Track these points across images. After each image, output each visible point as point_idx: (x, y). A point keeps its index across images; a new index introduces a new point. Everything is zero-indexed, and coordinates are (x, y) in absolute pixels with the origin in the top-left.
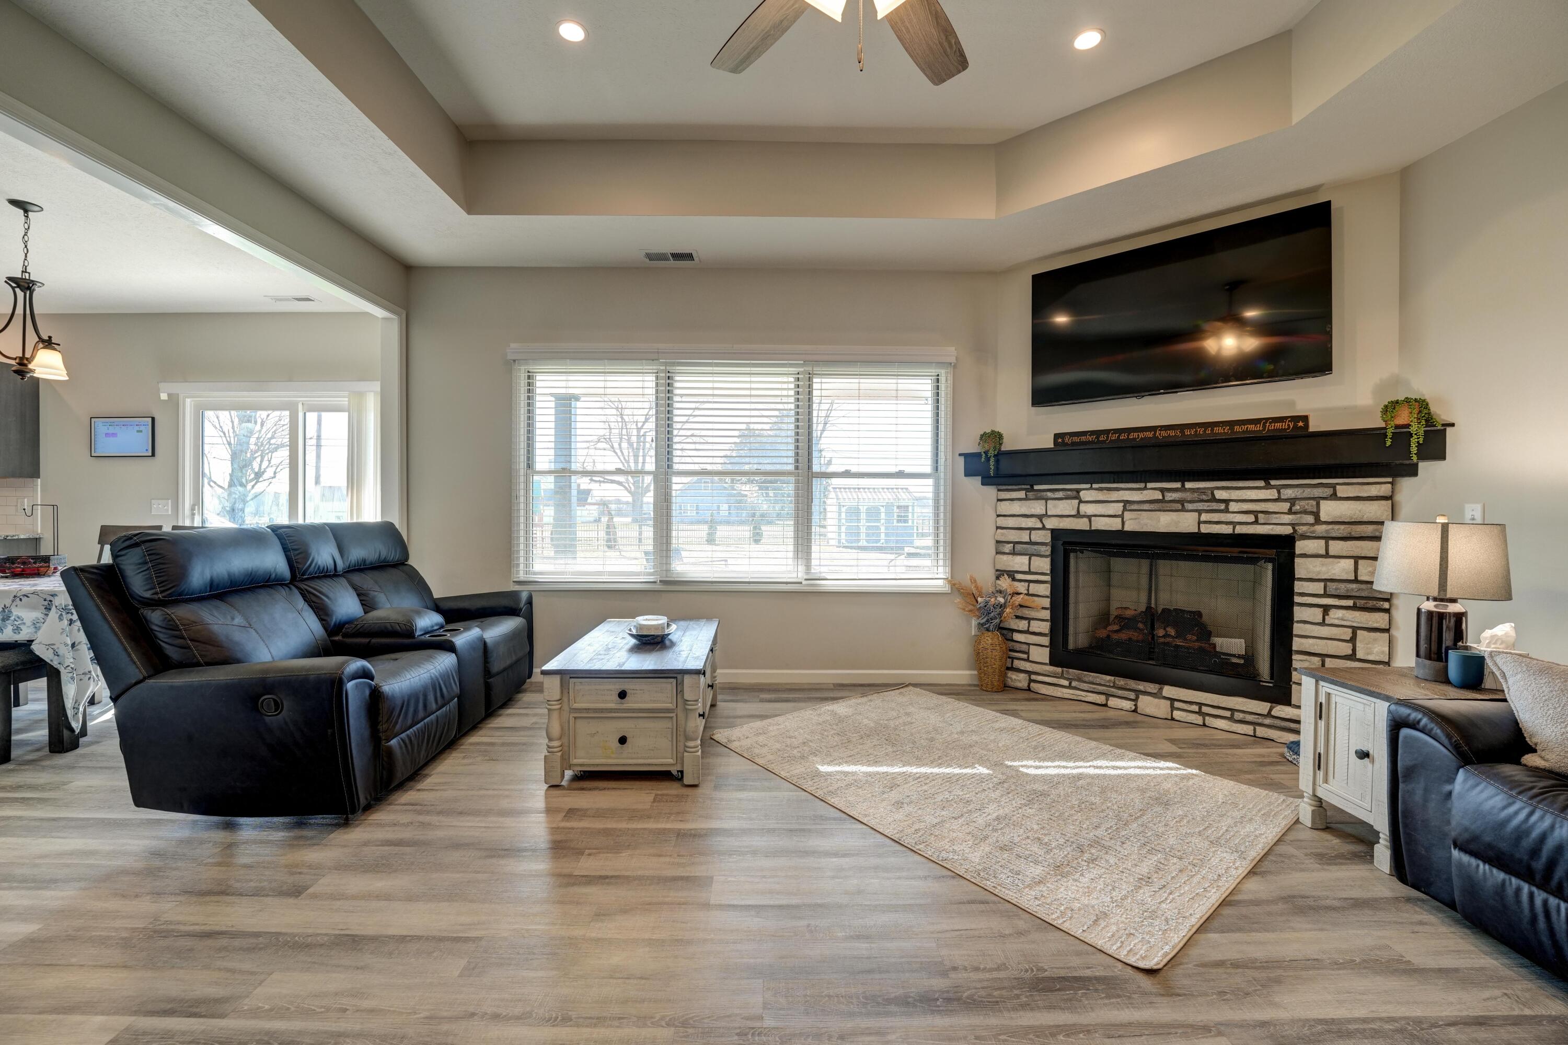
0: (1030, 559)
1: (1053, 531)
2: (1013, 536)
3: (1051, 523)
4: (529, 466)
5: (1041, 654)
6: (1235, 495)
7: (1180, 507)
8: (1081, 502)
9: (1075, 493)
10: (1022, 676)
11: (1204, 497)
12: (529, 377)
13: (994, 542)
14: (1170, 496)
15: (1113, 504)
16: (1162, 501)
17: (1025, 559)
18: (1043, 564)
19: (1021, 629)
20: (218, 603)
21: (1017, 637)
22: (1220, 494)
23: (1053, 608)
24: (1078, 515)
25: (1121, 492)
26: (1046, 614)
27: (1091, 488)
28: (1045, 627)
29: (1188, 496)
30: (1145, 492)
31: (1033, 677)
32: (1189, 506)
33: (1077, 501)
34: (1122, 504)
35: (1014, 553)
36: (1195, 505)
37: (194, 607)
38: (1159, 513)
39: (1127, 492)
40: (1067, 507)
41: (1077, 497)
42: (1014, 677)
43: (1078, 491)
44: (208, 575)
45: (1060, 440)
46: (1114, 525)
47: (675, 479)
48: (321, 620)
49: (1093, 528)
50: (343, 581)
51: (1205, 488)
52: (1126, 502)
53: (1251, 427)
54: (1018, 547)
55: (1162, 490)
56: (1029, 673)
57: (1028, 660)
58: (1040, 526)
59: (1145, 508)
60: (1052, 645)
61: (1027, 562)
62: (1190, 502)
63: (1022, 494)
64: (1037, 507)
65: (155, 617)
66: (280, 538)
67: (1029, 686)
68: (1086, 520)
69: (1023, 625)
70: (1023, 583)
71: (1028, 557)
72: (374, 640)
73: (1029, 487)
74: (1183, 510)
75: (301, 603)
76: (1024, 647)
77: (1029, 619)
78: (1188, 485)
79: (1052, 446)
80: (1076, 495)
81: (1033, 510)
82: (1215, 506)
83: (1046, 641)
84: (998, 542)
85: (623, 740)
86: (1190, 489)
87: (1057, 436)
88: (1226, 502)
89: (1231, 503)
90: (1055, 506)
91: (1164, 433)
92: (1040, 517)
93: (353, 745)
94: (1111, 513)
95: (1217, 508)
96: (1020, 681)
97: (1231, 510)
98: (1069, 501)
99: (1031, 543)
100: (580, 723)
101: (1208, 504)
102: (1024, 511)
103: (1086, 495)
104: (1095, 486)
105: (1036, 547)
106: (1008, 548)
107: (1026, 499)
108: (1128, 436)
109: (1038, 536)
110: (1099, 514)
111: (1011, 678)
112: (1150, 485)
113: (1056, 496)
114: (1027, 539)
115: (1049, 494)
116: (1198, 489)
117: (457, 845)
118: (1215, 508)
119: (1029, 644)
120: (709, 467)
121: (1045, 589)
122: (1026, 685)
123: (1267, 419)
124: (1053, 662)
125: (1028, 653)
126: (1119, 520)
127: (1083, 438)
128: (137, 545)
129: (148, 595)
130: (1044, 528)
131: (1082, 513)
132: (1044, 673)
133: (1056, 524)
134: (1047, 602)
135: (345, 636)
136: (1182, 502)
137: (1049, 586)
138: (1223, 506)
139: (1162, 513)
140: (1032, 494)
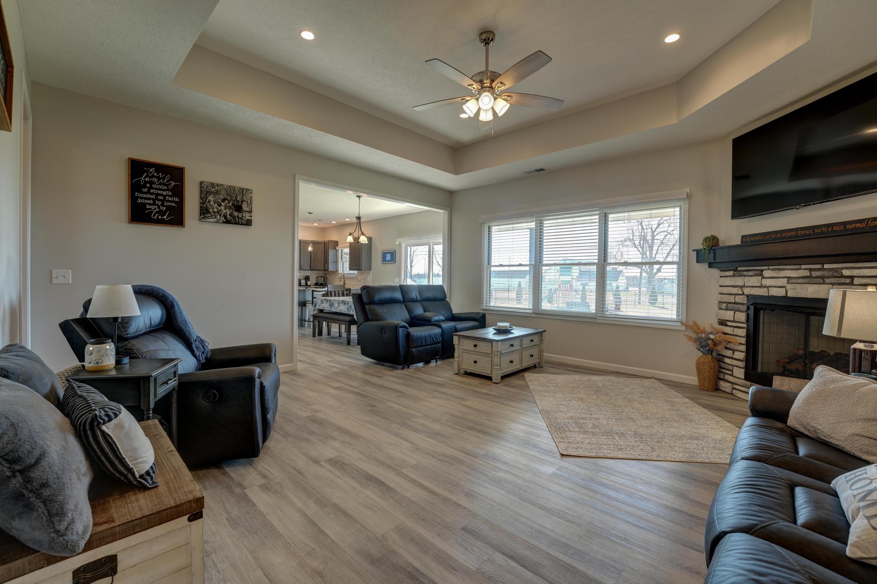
0: (735, 313)
1: (748, 296)
2: (726, 298)
3: (747, 291)
4: (488, 264)
5: (740, 373)
6: (855, 272)
7: (822, 281)
8: (763, 278)
9: (760, 272)
10: (728, 384)
11: (836, 274)
12: (489, 228)
13: (717, 302)
14: (815, 274)
15: (781, 279)
16: (810, 277)
17: (732, 313)
18: (742, 317)
19: (728, 356)
20: (381, 305)
21: (727, 360)
22: (846, 273)
23: (748, 344)
24: (761, 287)
25: (786, 271)
26: (743, 348)
27: (769, 269)
28: (741, 356)
29: (826, 273)
30: (799, 271)
31: (735, 386)
32: (827, 281)
33: (760, 278)
34: (787, 279)
35: (727, 309)
36: (830, 279)
37: (375, 306)
38: (807, 285)
39: (789, 271)
40: (754, 281)
41: (761, 275)
42: (723, 385)
43: (762, 271)
44: (379, 298)
45: (744, 240)
46: (781, 293)
47: (544, 268)
48: (409, 314)
49: (770, 295)
50: (419, 303)
51: (837, 268)
52: (789, 278)
53: (858, 225)
54: (729, 305)
55: (810, 270)
56: (733, 383)
57: (732, 375)
58: (741, 292)
59: (799, 282)
60: (746, 368)
61: (733, 315)
62: (828, 277)
63: (731, 273)
64: (739, 281)
65: (367, 307)
66: (401, 289)
67: (732, 392)
68: (766, 289)
69: (729, 353)
70: (731, 328)
71: (733, 312)
72: (422, 322)
73: (735, 268)
74: (824, 283)
75: (404, 308)
76: (730, 367)
77: (734, 351)
78: (826, 266)
79: (740, 243)
80: (760, 274)
81: (737, 283)
82: (842, 280)
83: (742, 364)
84: (720, 302)
85: (475, 362)
86: (828, 269)
87: (743, 237)
88: (852, 278)
89: (855, 279)
90: (749, 281)
91: (803, 233)
92: (742, 287)
93: (400, 346)
94: (780, 285)
95: (844, 282)
96: (727, 388)
97: (855, 283)
98: (756, 277)
99: (735, 303)
100: (464, 354)
101: (838, 279)
102: (732, 283)
103: (766, 273)
104: (770, 267)
105: (738, 306)
106: (724, 306)
107: (734, 276)
108: (781, 235)
109: (740, 299)
110: (773, 285)
111: (722, 385)
112: (803, 267)
113: (749, 274)
114: (733, 301)
115: (745, 273)
116: (833, 268)
117: (418, 378)
118: (842, 282)
119: (733, 366)
120: (557, 262)
121: (742, 332)
122: (731, 391)
123: (869, 219)
124: (747, 378)
125: (732, 371)
126: (784, 289)
127: (757, 238)
128: (365, 289)
129: (366, 301)
130: (743, 294)
131: (764, 285)
132: (740, 384)
133: (749, 292)
134: (743, 340)
135: (415, 320)
136: (823, 277)
137: (745, 330)
138: (848, 281)
139: (810, 285)
140: (737, 273)
